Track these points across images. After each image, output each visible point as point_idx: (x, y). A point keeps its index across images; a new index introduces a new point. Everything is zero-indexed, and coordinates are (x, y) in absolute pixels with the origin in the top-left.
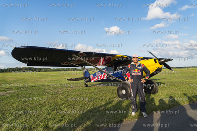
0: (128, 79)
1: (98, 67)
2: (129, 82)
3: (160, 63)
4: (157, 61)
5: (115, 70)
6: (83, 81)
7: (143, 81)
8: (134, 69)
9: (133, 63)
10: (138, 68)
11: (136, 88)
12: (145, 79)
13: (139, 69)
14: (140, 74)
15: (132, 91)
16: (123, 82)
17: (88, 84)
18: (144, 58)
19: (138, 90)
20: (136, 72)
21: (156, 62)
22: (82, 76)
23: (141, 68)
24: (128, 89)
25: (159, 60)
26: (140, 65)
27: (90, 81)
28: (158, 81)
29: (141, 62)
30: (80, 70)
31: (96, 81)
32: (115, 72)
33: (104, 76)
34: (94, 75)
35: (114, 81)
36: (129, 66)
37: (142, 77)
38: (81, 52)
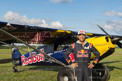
0: (71, 63)
1: (31, 45)
2: (73, 66)
3: (113, 43)
4: (109, 39)
5: (55, 49)
6: (11, 64)
7: (91, 66)
8: (80, 50)
9: (78, 42)
10: (85, 48)
11: (81, 75)
12: (94, 63)
13: (86, 50)
14: (87, 56)
15: (76, 78)
16: (65, 66)
17: (18, 68)
18: (94, 35)
19: (83, 77)
20: (82, 54)
21: (108, 41)
22: (10, 56)
23: (88, 48)
24: (72, 75)
25: (112, 38)
26: (87, 45)
27: (20, 64)
28: (111, 65)
29: (89, 40)
30: (8, 48)
31: (29, 65)
32: (55, 52)
33: (40, 58)
34: (27, 55)
35: (54, 64)
36: (73, 46)
37: (90, 59)
38: (8, 24)
